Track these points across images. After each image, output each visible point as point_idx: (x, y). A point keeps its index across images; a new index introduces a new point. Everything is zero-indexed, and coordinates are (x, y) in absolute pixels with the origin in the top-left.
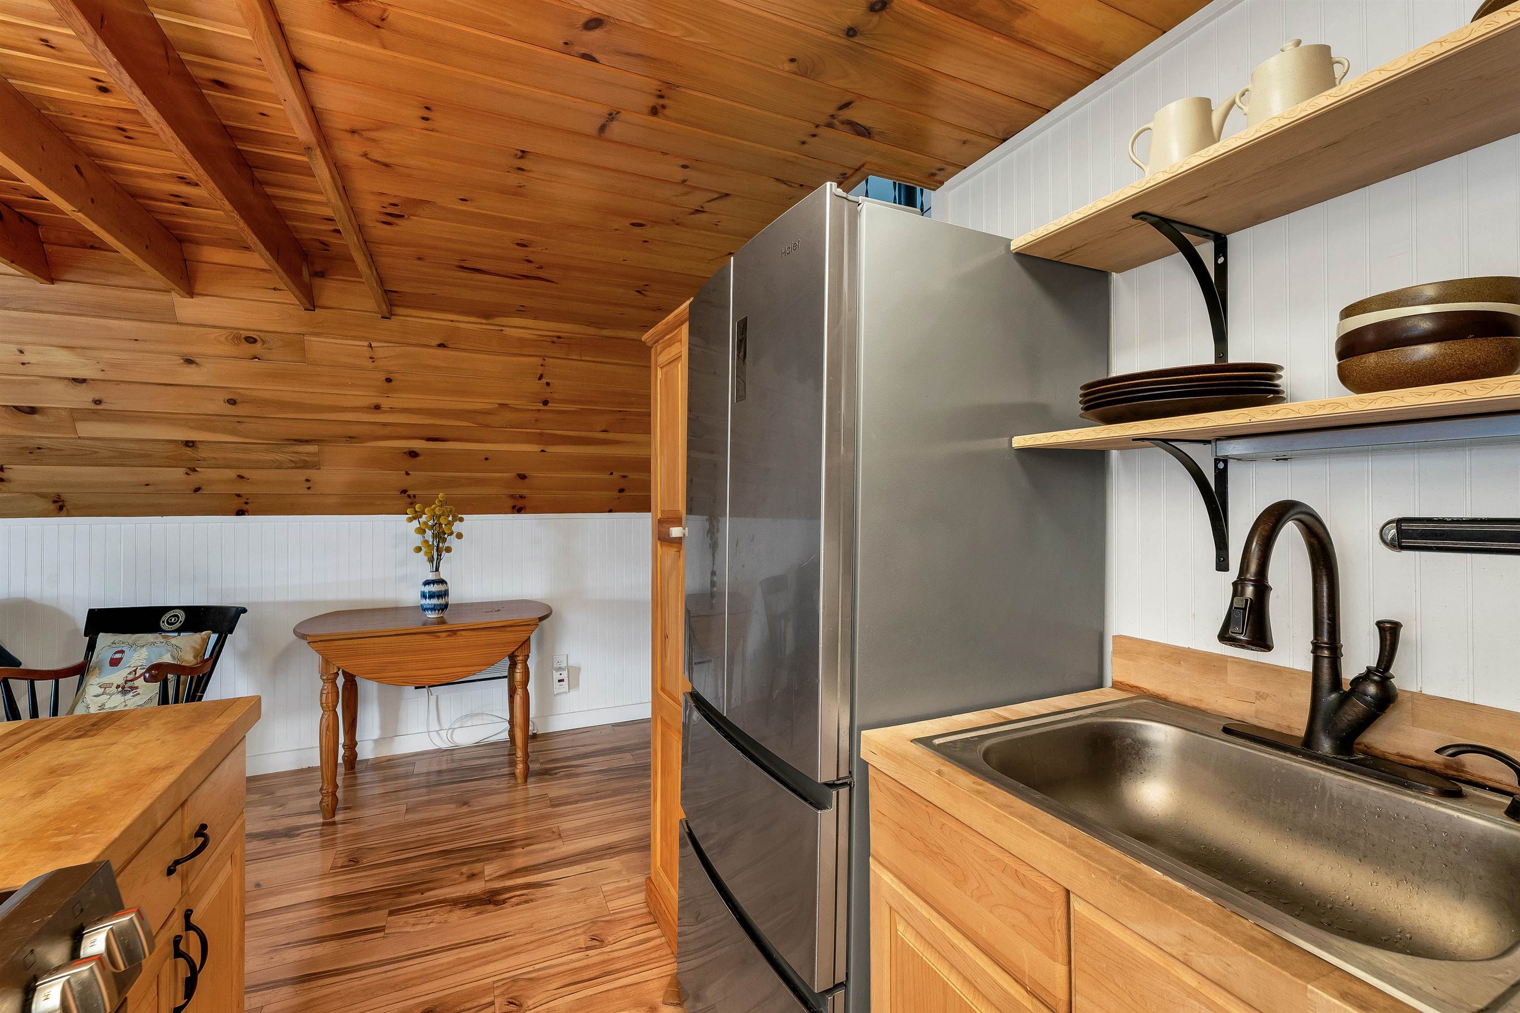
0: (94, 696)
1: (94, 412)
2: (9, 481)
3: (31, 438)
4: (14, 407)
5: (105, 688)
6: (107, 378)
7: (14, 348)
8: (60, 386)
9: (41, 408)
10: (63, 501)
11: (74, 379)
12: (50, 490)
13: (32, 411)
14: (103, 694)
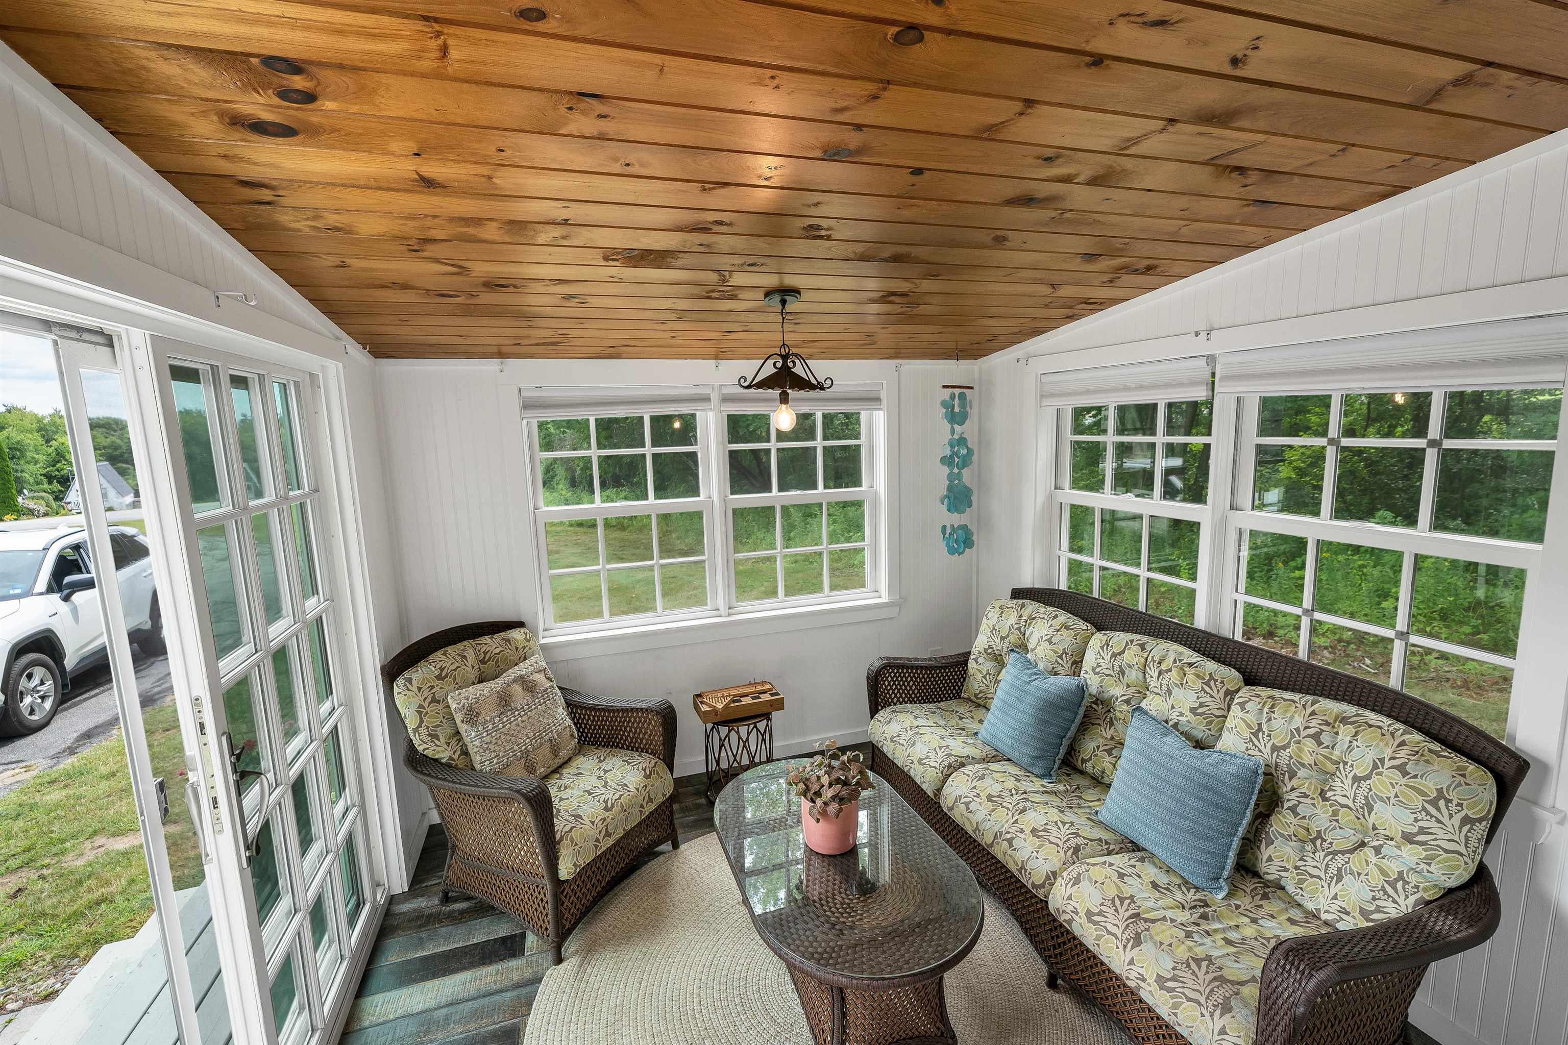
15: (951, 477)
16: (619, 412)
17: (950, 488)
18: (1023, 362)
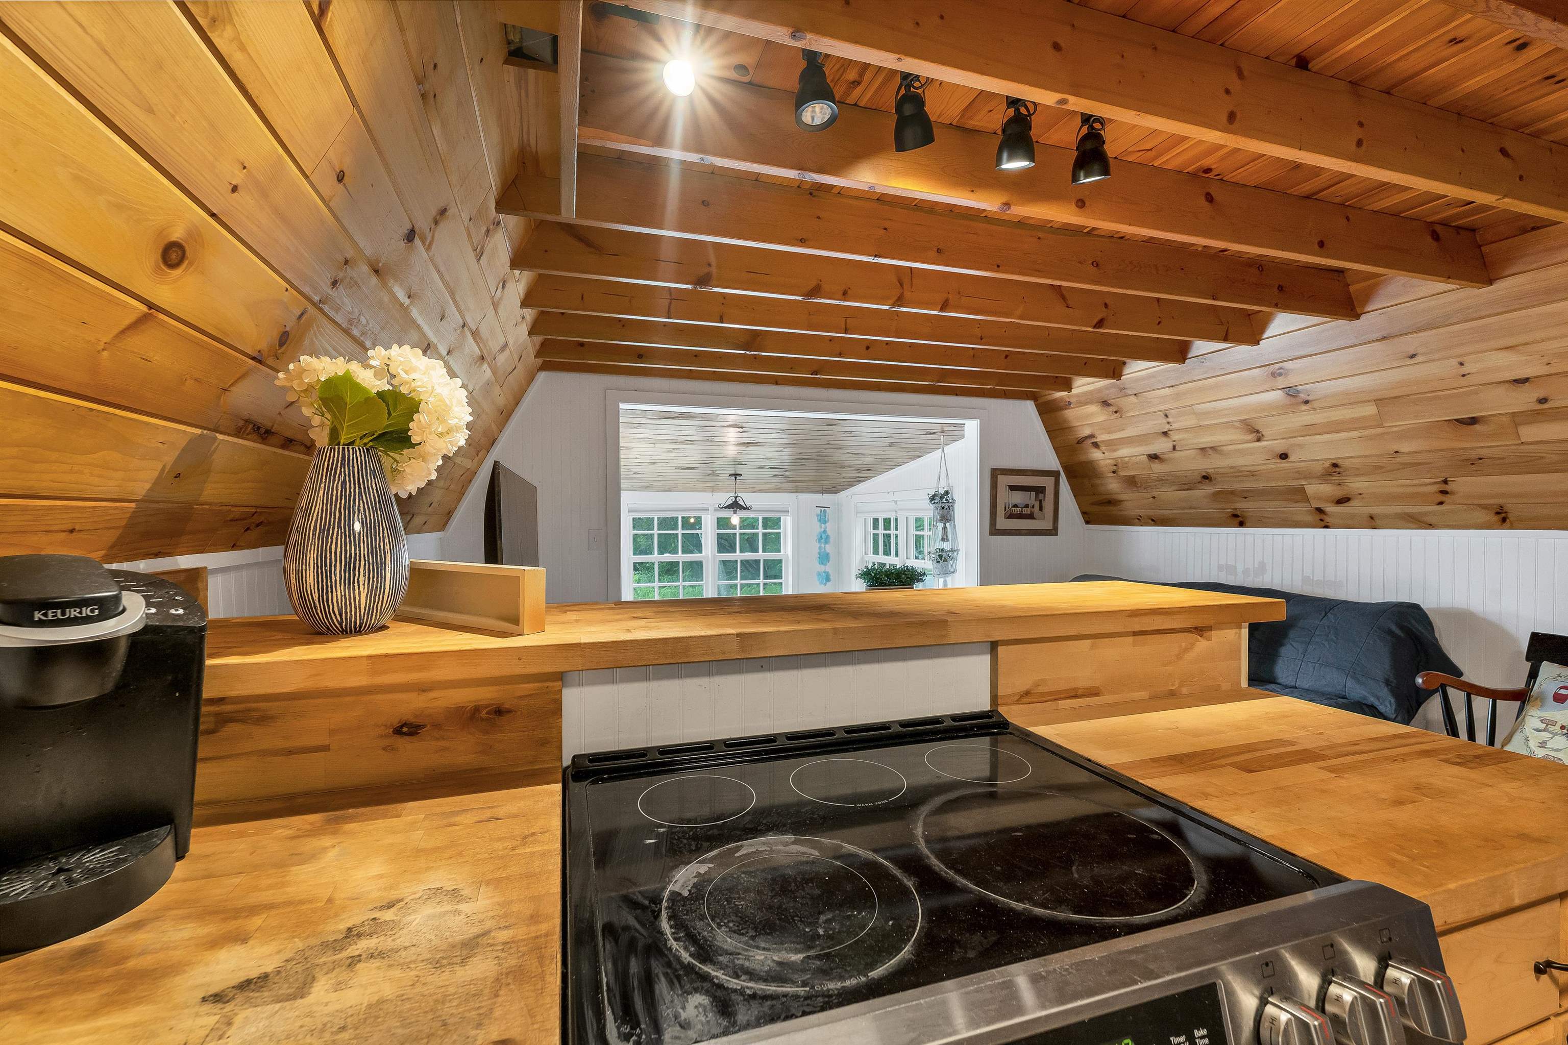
0: (1534, 729)
1: (1538, 412)
2: (1452, 493)
3: (1472, 449)
4: (1457, 420)
5: (1547, 725)
6: (1553, 372)
7: (1454, 362)
8: (1501, 391)
9: (1482, 417)
10: (1506, 512)
11: (1515, 381)
12: (1492, 501)
13: (1473, 421)
14: (1544, 730)
15: (820, 548)
16: (669, 515)
17: (819, 553)
18: (849, 497)
